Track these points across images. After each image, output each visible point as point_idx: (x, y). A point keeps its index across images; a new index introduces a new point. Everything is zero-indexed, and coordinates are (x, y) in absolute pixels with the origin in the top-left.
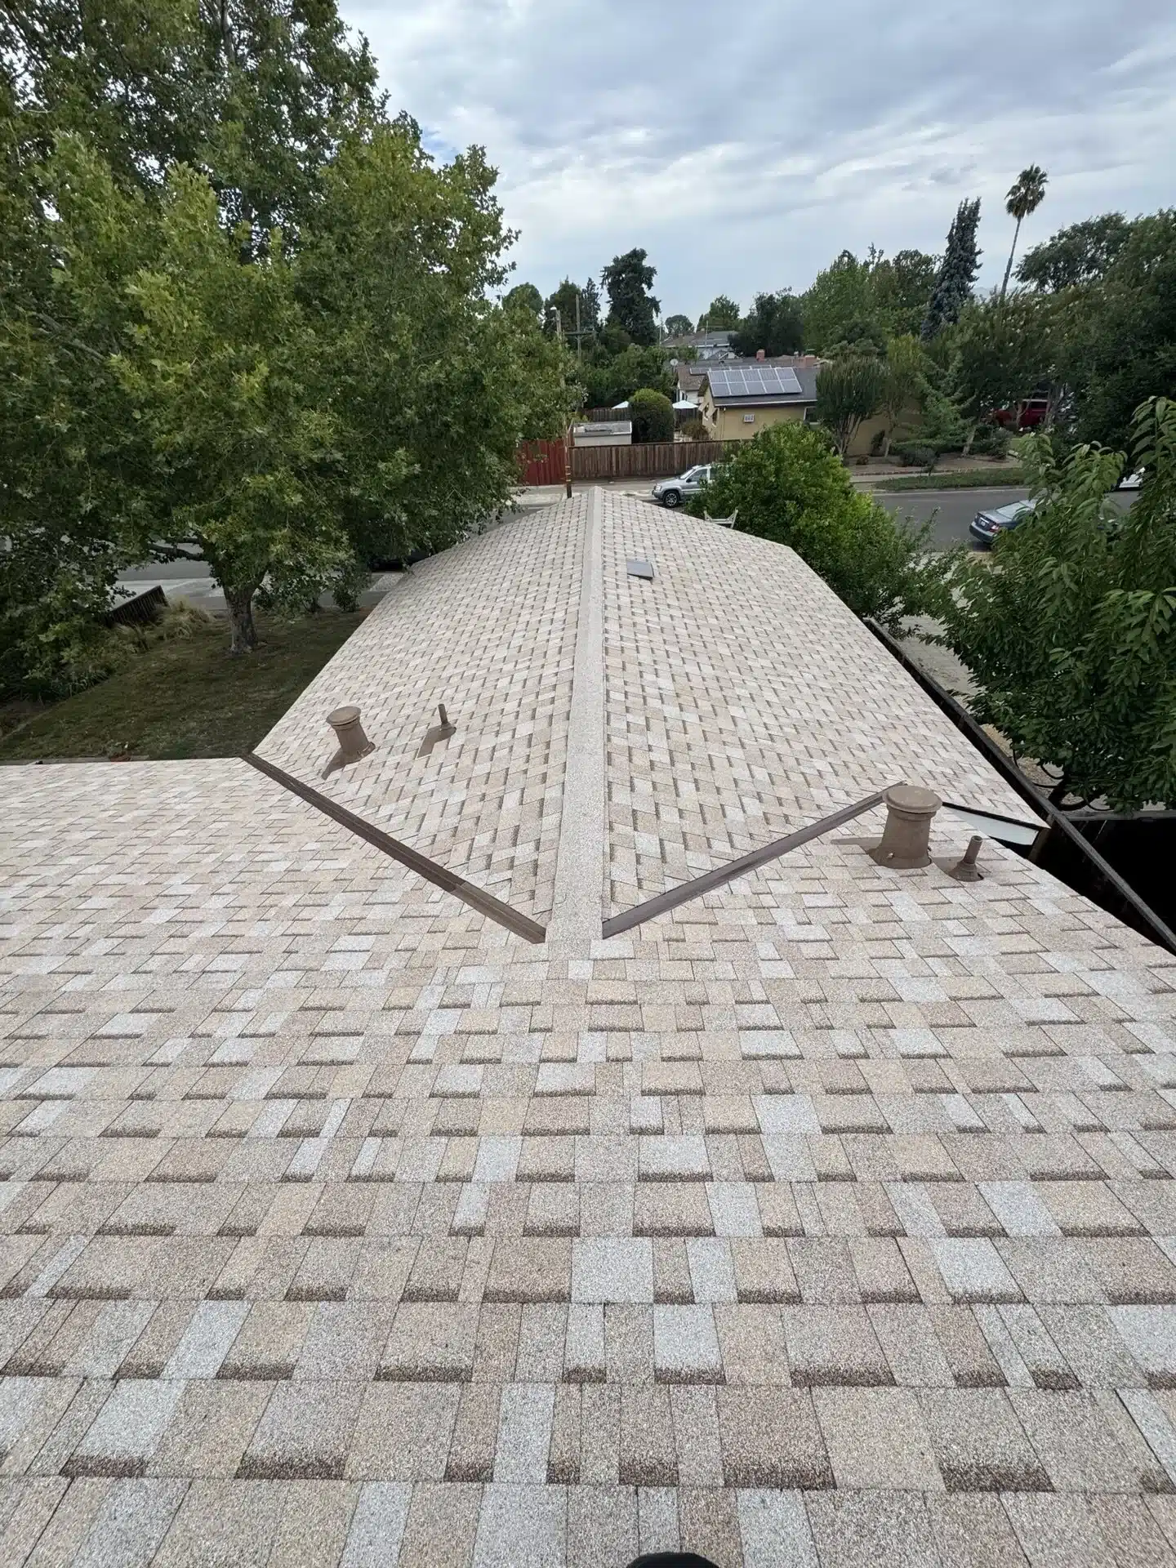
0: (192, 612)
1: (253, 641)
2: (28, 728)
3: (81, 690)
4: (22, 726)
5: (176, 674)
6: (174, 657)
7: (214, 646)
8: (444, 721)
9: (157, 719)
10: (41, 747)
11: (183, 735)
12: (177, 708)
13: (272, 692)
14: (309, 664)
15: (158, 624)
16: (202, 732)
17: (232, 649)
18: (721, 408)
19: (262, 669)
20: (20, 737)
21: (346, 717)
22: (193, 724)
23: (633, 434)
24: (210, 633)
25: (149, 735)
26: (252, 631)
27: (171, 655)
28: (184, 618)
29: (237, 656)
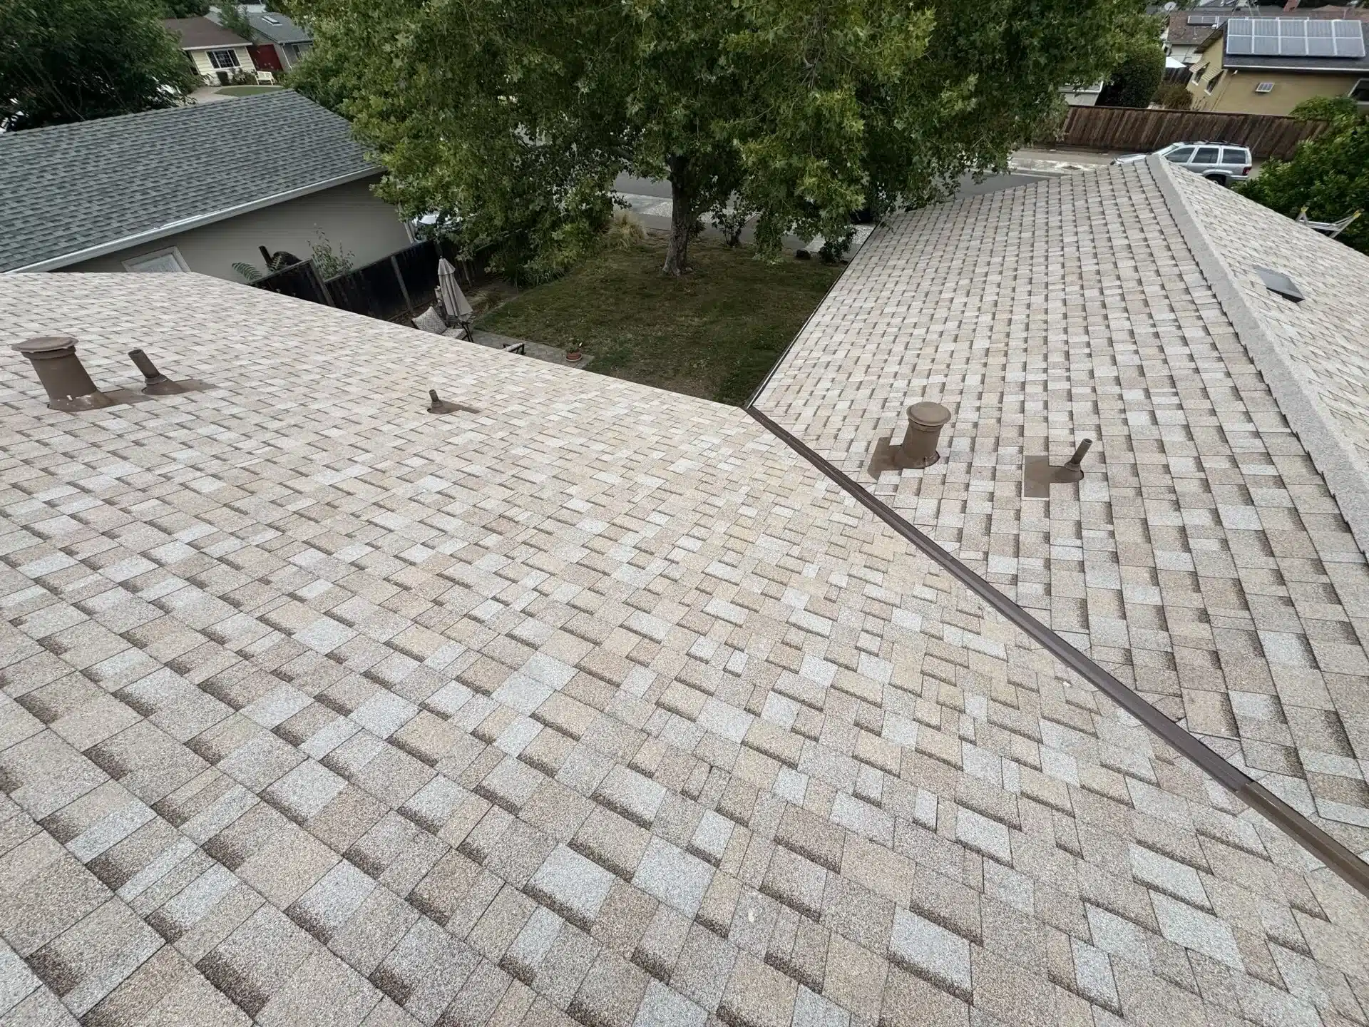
0: (632, 227)
1: (682, 265)
2: (505, 308)
3: (545, 281)
4: (502, 304)
5: (616, 282)
6: (615, 266)
7: (649, 264)
8: (1076, 460)
9: (602, 323)
10: (515, 328)
11: (621, 344)
12: (618, 316)
13: (696, 320)
14: (729, 298)
15: (604, 232)
16: (637, 345)
17: (664, 269)
18: (1231, 70)
19: (687, 294)
20: (501, 314)
21: (930, 417)
22: (630, 336)
23: (1101, 95)
24: (643, 249)
25: (595, 337)
26: (685, 256)
27: (614, 264)
28: (626, 231)
29: (668, 277)
